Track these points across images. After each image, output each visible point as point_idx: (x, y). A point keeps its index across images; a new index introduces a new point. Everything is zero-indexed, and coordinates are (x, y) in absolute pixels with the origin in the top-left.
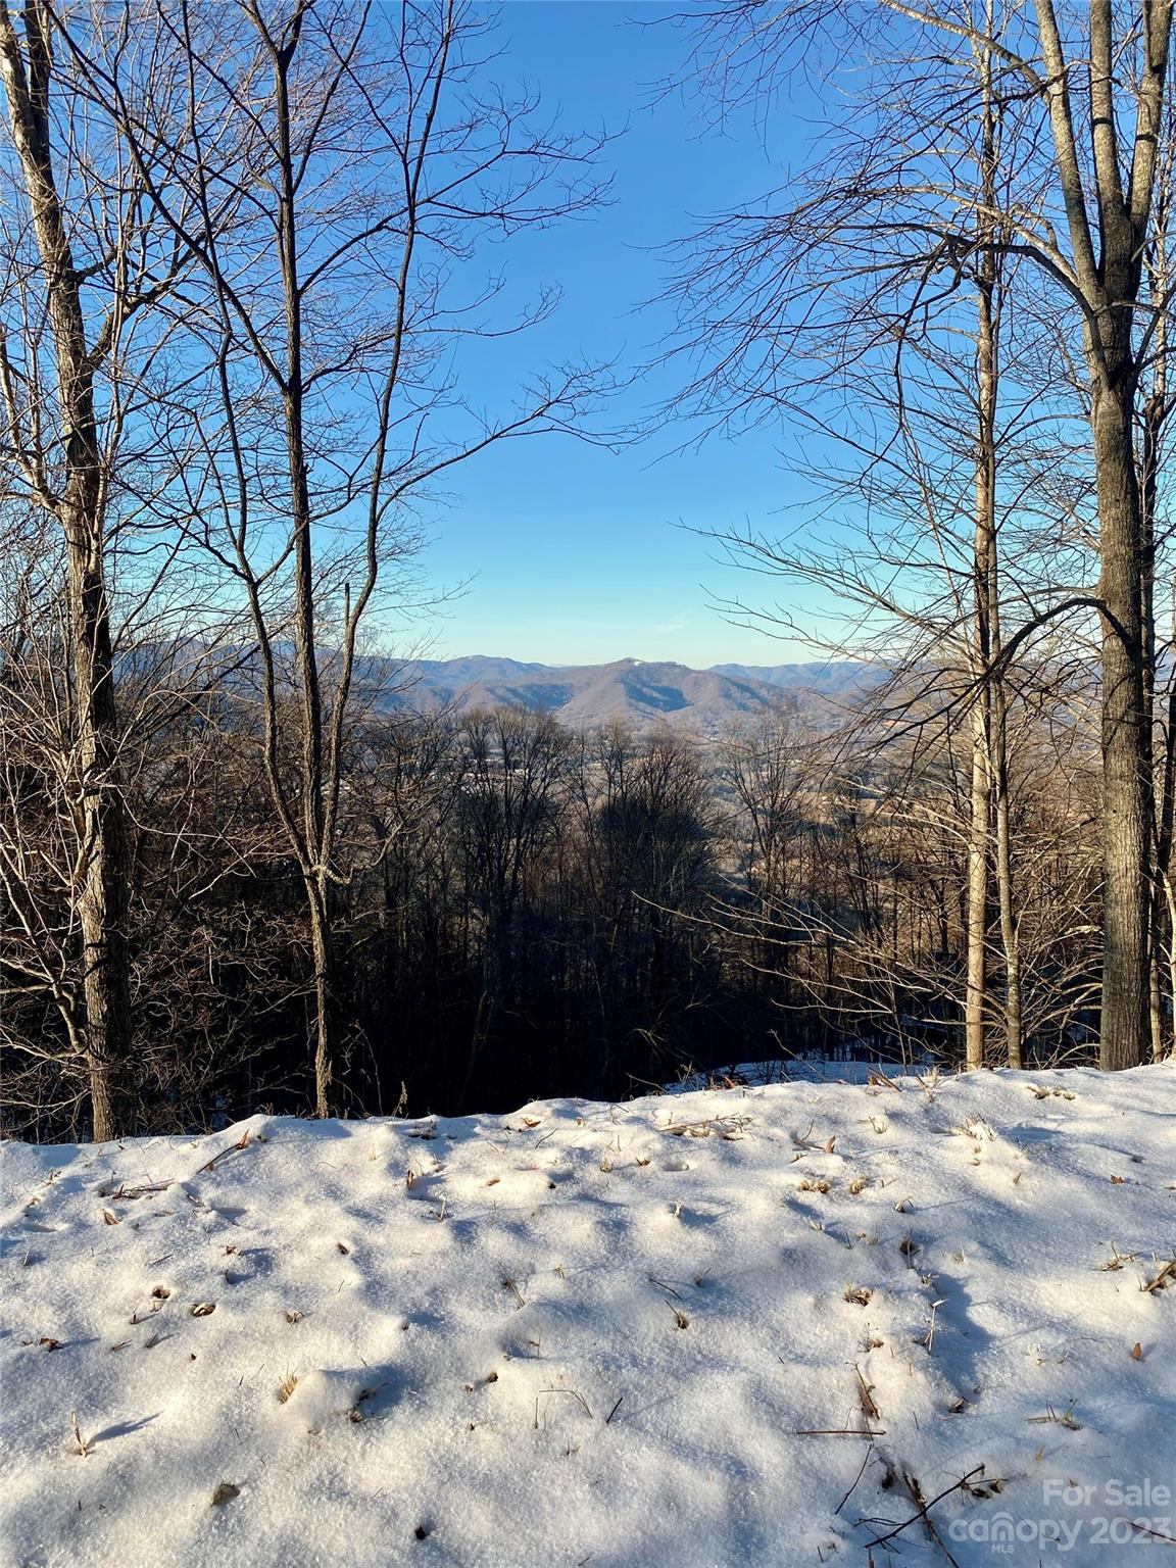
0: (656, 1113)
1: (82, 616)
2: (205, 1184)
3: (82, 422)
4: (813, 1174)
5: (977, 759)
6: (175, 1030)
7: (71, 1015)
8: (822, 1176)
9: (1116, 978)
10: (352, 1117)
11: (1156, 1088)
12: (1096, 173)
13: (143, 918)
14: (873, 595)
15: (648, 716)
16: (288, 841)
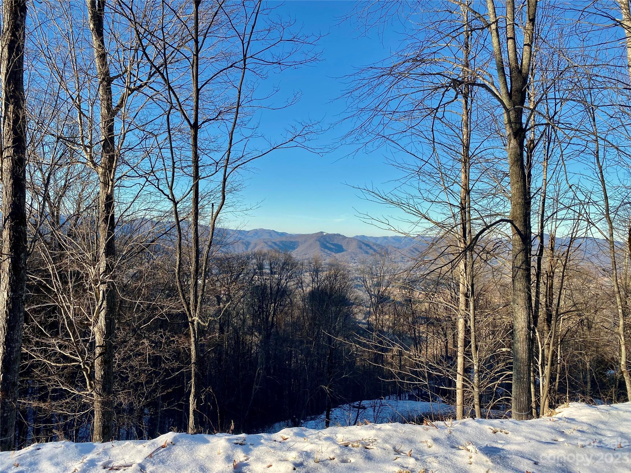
0: (337, 435)
1: (104, 211)
2: (148, 464)
3: (109, 135)
4: (403, 467)
5: (461, 281)
6: (131, 382)
7: (89, 376)
8: (407, 468)
9: (518, 372)
10: (210, 433)
11: (542, 430)
12: (508, 56)
13: (121, 335)
14: (421, 214)
15: (329, 255)
16: (182, 305)
